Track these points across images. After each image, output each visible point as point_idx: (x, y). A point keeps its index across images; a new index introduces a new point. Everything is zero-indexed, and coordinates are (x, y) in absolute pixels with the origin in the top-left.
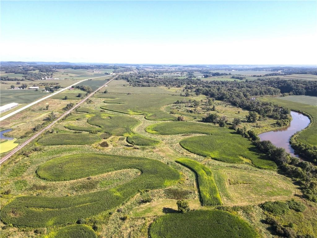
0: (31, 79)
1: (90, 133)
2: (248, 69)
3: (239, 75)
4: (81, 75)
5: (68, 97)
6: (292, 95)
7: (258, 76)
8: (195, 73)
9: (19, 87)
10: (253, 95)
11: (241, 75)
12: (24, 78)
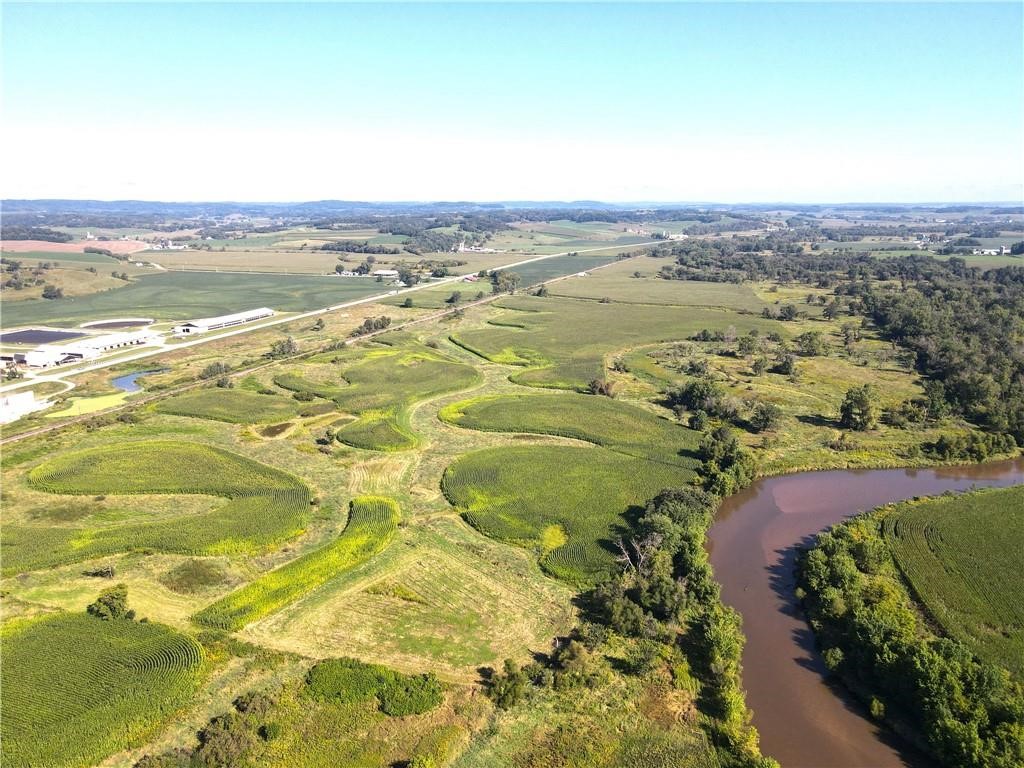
0: (414, 250)
1: (295, 397)
4: (575, 239)
5: (414, 302)
8: (1005, 237)
9: (354, 271)
12: (400, 247)
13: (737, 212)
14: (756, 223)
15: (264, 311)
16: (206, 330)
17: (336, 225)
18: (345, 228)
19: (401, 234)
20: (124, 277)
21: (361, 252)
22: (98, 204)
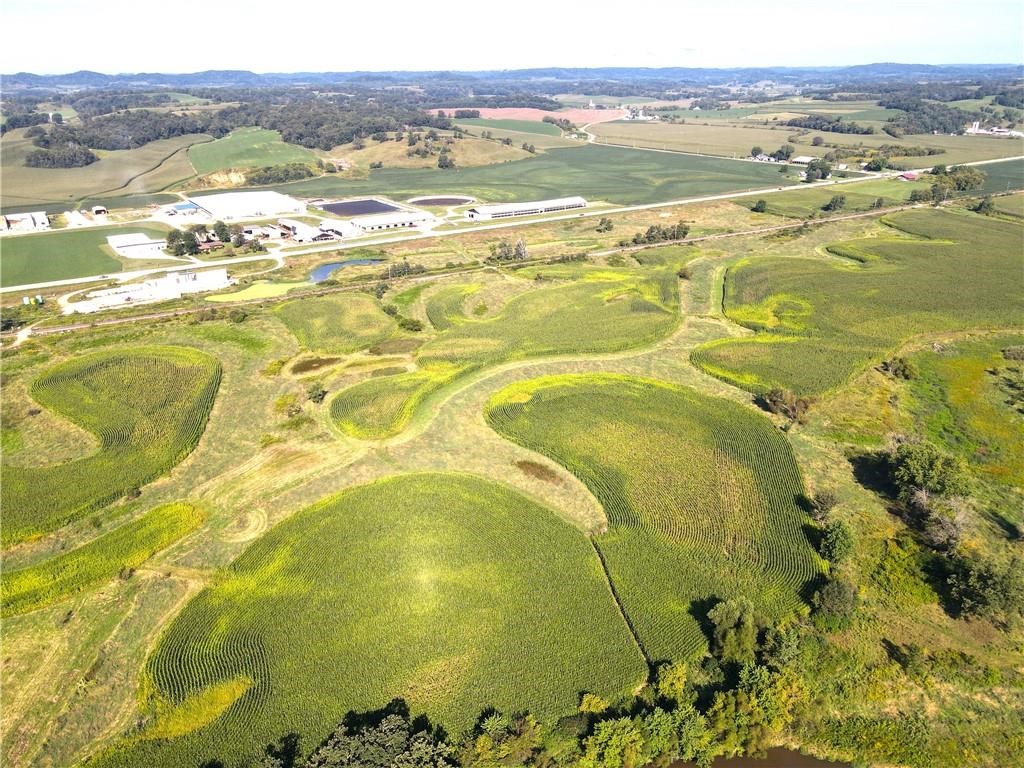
12: (878, 126)
15: (578, 200)
16: (489, 218)
17: (835, 96)
18: (846, 99)
19: (895, 108)
20: (531, 150)
21: (827, 130)
22: (648, 71)
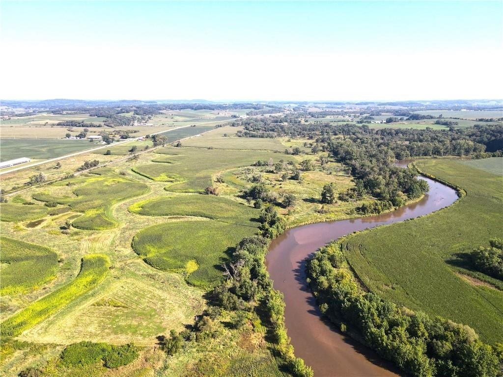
0: (110, 125)
1: (46, 205)
2: (497, 108)
3: (456, 118)
4: (194, 118)
5: (111, 152)
6: (499, 156)
7: (487, 121)
8: (383, 115)
9: (76, 136)
10: (419, 155)
11: (458, 119)
12: (102, 124)
13: (271, 105)
14: (279, 110)
15: (24, 159)
17: (64, 112)
18: (70, 114)
19: (102, 117)
